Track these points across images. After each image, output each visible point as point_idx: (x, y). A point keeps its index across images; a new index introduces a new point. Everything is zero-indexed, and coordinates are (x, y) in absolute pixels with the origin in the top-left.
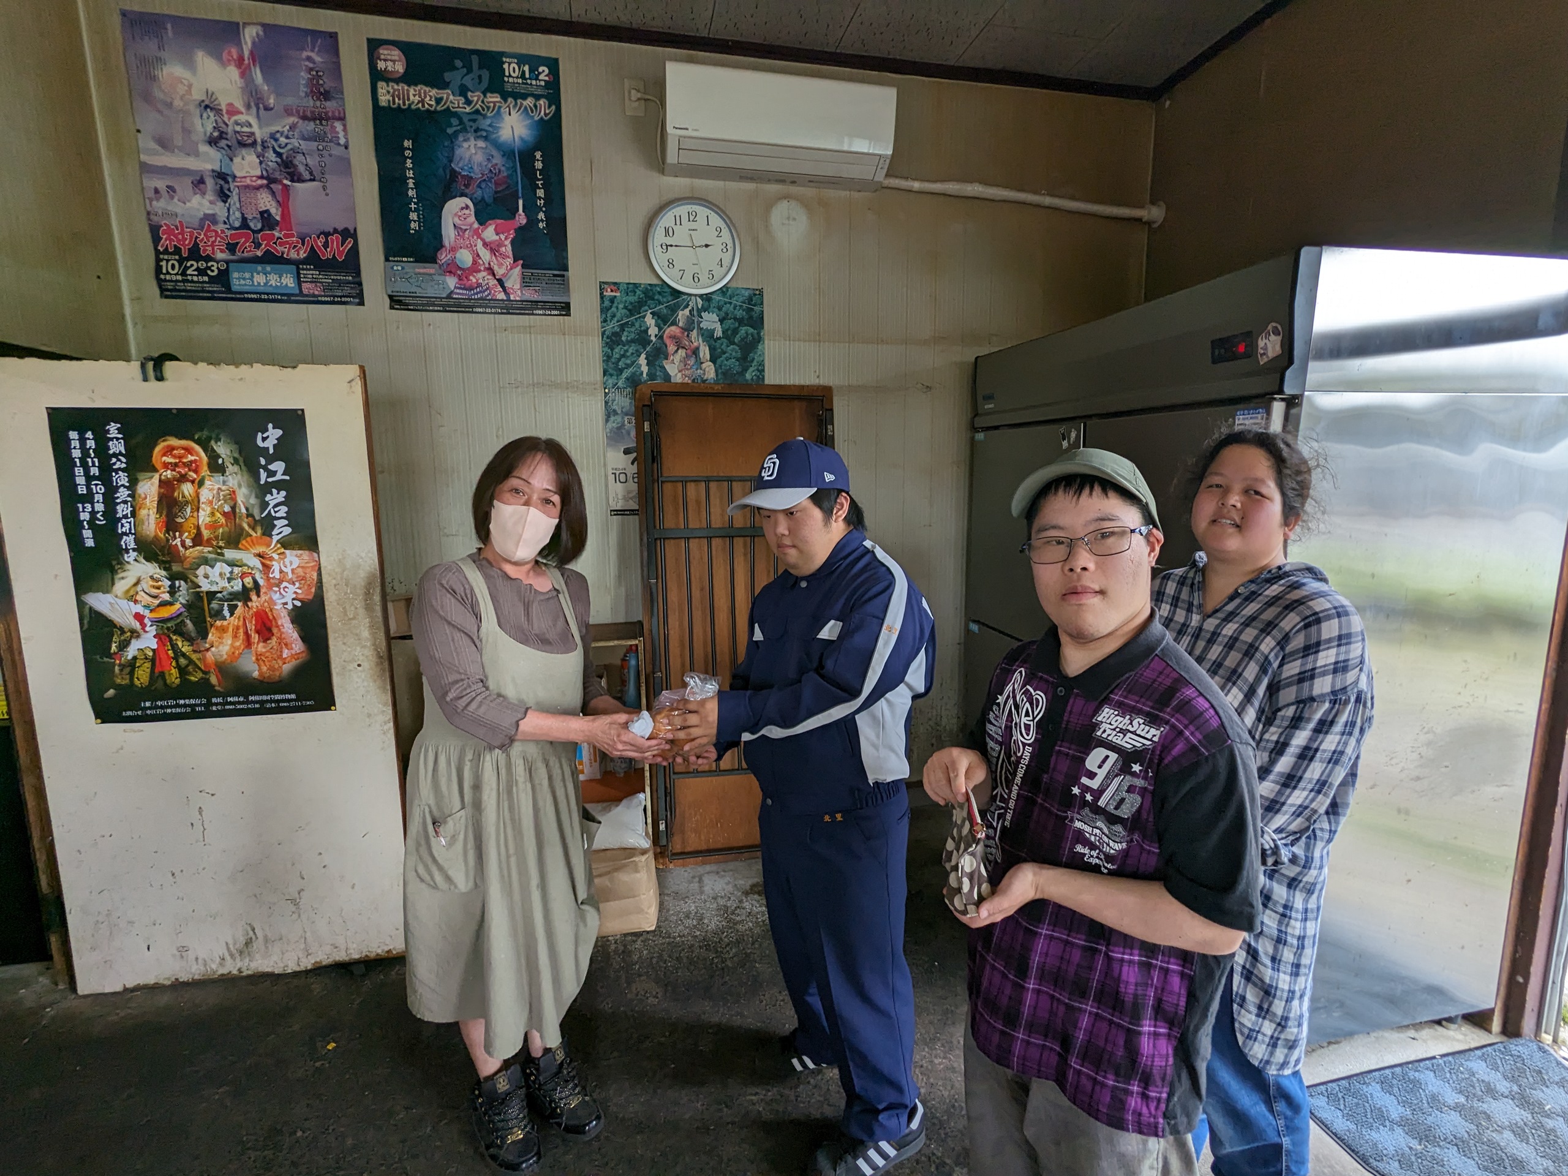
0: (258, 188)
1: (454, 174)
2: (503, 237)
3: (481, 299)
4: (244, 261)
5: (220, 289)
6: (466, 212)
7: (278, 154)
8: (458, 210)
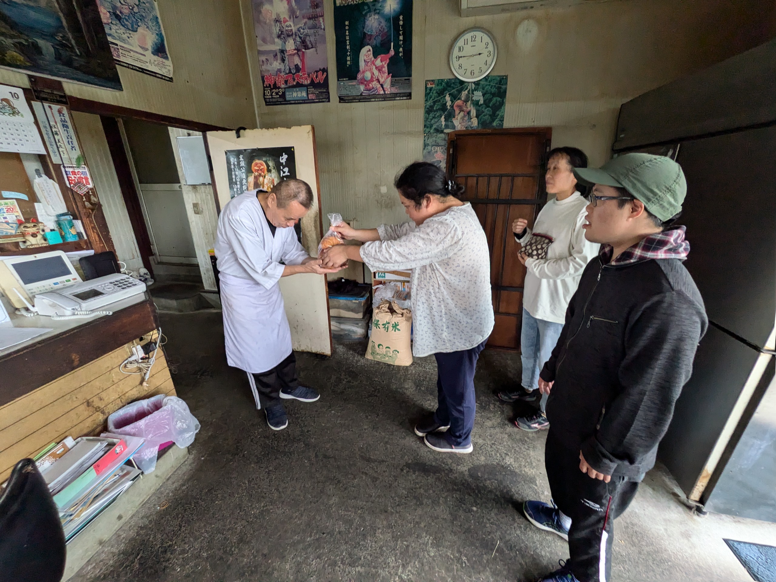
0: (294, 55)
1: (365, 34)
2: (384, 63)
3: (374, 94)
4: (290, 87)
5: (283, 100)
6: (369, 53)
7: (300, 38)
8: (366, 53)
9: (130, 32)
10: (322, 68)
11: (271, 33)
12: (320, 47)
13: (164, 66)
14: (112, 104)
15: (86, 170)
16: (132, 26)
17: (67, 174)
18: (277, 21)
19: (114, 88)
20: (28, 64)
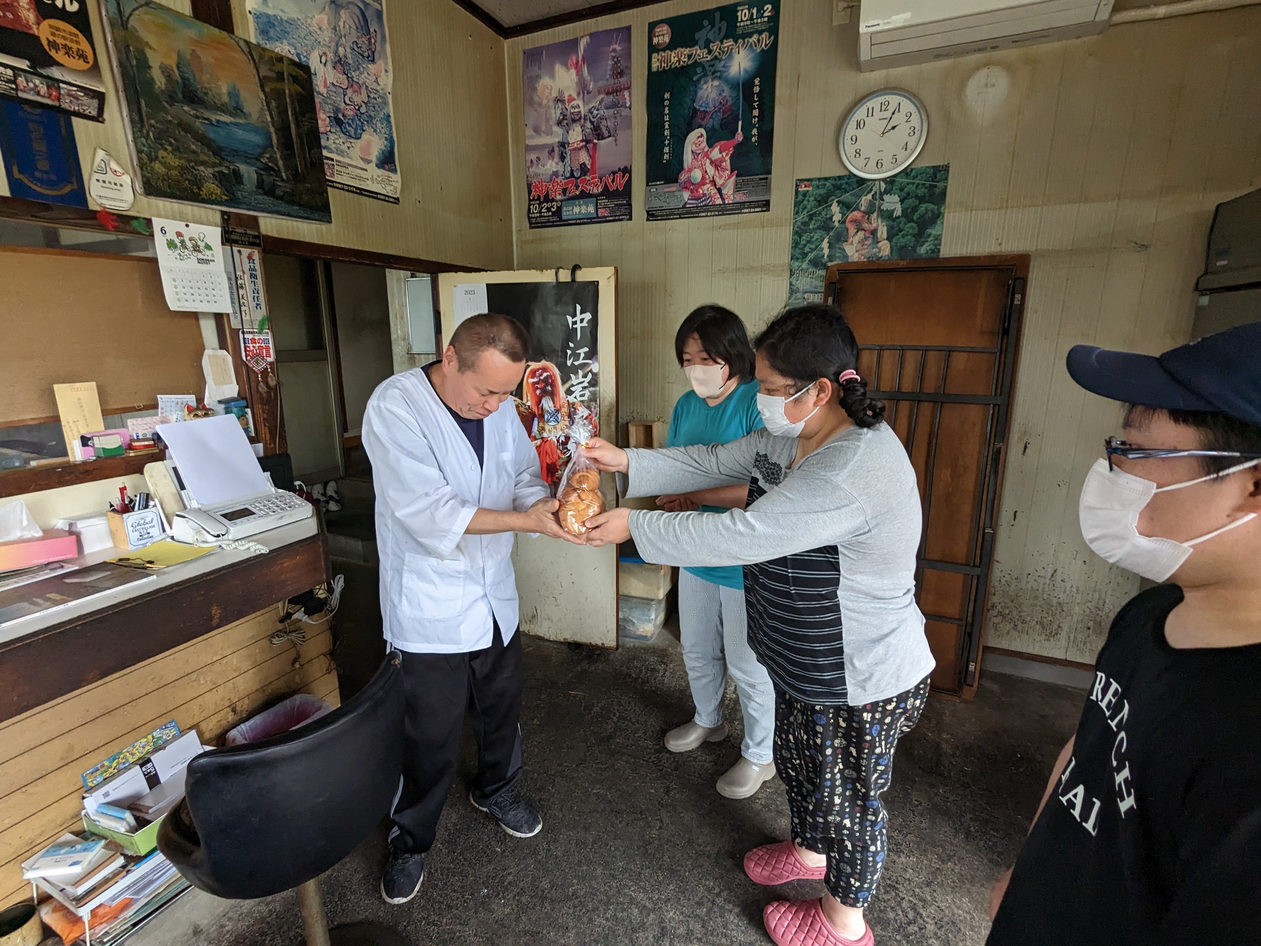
0: (580, 149)
1: (695, 111)
2: (724, 154)
3: (705, 205)
4: (570, 199)
5: (558, 219)
6: (701, 139)
7: (592, 123)
8: (695, 139)
9: (352, 140)
10: (622, 167)
11: (548, 120)
12: (621, 135)
13: (389, 182)
14: (316, 242)
15: (270, 337)
16: (355, 133)
17: (245, 343)
18: (559, 100)
19: (321, 220)
20: (225, 198)
